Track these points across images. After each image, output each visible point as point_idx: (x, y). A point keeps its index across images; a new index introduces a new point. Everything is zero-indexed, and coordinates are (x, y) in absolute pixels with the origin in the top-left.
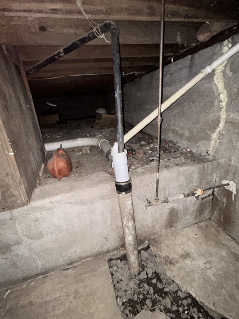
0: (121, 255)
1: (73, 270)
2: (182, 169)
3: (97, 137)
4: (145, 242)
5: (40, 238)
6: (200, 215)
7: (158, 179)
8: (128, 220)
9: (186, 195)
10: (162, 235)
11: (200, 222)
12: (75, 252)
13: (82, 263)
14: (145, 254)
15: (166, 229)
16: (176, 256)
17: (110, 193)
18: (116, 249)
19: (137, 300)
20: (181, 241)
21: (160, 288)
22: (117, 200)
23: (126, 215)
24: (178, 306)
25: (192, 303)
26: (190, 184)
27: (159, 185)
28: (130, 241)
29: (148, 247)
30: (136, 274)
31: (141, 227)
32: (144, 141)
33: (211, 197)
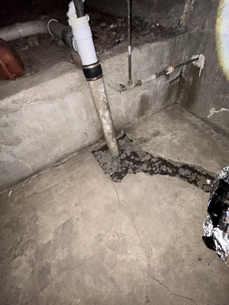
0: (101, 146)
1: (63, 165)
2: (153, 45)
3: (42, 18)
4: (121, 132)
5: (19, 143)
6: (168, 100)
7: (131, 55)
8: (104, 110)
9: (158, 75)
10: (135, 124)
11: (167, 107)
12: (60, 150)
13: (69, 159)
14: (122, 142)
15: (138, 117)
16: (149, 136)
17: (79, 84)
18: (97, 142)
19: (121, 171)
20: (152, 125)
21: (137, 160)
22: (88, 91)
23: (101, 104)
24: (152, 167)
25: (162, 163)
26: (160, 66)
27: (132, 63)
28: (109, 130)
29: (125, 135)
30: (118, 157)
31: (116, 118)
32: (105, 23)
33: (178, 80)
